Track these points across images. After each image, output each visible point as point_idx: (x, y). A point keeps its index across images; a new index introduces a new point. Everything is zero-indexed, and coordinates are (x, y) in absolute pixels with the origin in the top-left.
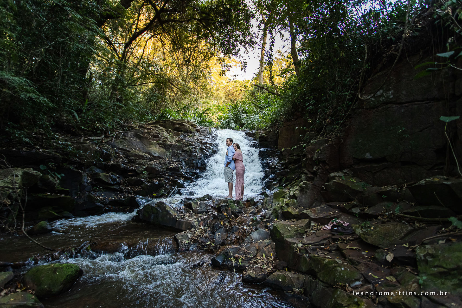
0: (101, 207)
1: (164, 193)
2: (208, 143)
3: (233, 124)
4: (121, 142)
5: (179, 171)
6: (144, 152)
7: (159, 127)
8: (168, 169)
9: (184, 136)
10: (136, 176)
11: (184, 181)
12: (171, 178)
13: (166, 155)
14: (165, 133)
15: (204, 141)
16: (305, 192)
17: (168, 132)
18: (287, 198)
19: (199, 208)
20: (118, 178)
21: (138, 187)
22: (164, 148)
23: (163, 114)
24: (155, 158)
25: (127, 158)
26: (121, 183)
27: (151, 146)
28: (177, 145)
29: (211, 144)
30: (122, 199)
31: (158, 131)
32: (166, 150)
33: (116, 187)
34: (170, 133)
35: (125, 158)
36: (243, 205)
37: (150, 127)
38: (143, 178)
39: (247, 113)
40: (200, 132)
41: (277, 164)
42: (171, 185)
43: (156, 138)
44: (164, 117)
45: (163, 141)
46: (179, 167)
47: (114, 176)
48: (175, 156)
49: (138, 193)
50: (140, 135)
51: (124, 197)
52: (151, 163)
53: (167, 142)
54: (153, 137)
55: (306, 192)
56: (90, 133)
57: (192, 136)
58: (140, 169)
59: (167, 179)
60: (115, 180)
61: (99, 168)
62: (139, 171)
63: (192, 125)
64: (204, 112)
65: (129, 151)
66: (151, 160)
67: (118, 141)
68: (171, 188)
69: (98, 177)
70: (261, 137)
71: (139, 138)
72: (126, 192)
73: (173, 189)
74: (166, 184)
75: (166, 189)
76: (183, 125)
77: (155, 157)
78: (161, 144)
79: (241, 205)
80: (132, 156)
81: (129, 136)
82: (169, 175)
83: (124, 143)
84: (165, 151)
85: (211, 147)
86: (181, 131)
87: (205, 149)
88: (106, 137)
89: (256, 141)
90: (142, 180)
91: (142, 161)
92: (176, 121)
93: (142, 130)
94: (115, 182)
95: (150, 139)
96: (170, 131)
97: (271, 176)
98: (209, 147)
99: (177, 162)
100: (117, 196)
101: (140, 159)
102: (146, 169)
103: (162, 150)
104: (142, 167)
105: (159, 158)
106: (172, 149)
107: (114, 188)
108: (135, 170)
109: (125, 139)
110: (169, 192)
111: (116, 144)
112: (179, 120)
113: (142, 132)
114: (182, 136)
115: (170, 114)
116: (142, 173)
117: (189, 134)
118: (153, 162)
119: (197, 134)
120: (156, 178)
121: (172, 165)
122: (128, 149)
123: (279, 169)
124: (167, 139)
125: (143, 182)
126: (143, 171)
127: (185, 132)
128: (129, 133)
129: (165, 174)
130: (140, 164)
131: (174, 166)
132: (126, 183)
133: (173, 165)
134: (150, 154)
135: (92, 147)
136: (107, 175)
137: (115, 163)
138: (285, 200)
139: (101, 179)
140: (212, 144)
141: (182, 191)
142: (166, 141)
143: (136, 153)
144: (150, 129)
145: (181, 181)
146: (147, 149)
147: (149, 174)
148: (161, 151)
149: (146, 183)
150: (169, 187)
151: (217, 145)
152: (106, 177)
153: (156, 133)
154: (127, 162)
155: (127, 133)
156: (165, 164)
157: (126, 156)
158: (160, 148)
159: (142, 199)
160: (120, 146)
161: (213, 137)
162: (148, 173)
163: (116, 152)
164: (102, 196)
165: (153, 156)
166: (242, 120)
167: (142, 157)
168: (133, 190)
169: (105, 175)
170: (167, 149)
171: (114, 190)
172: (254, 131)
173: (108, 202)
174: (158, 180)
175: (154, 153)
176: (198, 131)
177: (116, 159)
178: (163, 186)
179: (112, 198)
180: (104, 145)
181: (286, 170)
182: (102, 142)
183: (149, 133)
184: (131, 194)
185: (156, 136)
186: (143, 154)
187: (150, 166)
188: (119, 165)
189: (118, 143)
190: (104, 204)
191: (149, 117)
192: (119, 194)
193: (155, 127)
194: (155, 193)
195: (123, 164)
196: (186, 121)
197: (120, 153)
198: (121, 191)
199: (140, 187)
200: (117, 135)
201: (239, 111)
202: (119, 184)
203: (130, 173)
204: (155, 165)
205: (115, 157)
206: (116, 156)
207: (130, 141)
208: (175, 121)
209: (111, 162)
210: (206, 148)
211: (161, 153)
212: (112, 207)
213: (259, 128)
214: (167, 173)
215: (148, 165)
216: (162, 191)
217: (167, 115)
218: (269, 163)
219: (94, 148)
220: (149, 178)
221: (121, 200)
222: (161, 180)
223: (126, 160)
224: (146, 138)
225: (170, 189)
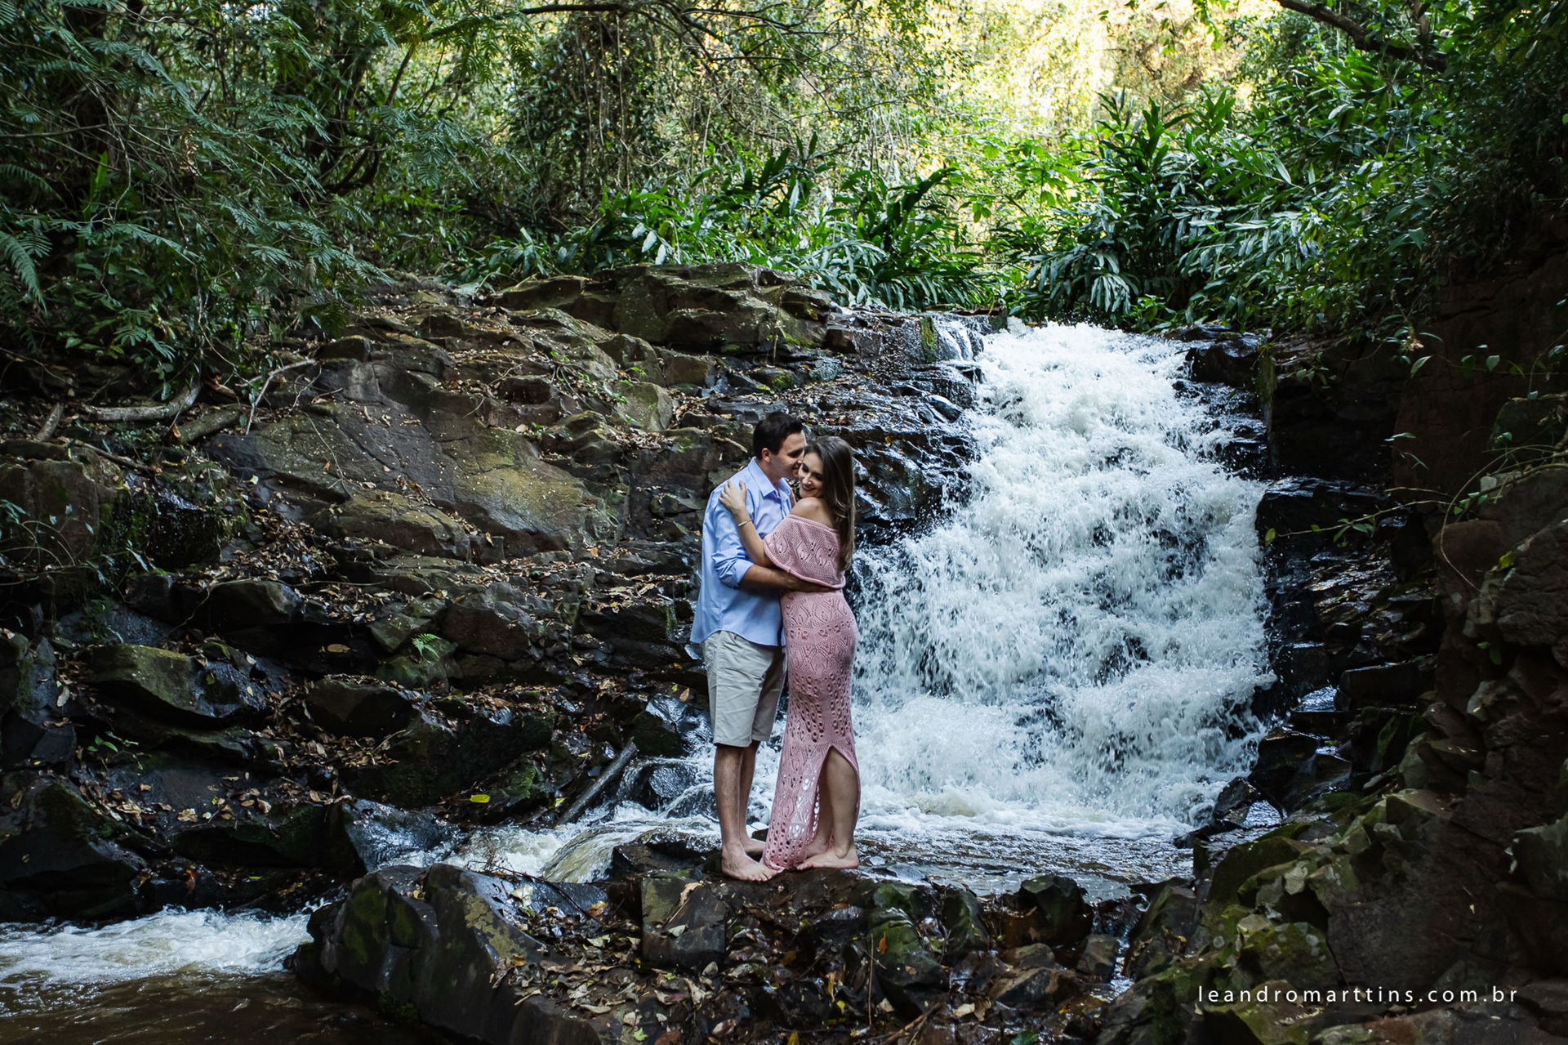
0: (119, 866)
1: (544, 788)
2: (894, 436)
3: (1113, 284)
4: (294, 431)
5: (661, 639)
6: (438, 504)
7: (565, 319)
8: (586, 620)
9: (733, 381)
10: (371, 669)
11: (690, 711)
12: (606, 684)
13: (589, 524)
14: (603, 368)
15: (862, 423)
16: (1388, 879)
17: (617, 358)
18: (1262, 911)
19: (677, 930)
20: (256, 675)
21: (379, 741)
22: (575, 474)
23: (611, 223)
24: (511, 544)
25: (321, 545)
26: (268, 711)
27: (492, 458)
28: (665, 452)
29: (915, 444)
30: (261, 821)
31: (547, 351)
32: (589, 488)
33: (234, 741)
34: (636, 366)
35: (309, 542)
36: (975, 931)
37: (502, 325)
38: (412, 685)
39: (1223, 199)
40: (849, 349)
41: (1373, 603)
42: (597, 736)
43: (528, 400)
44: (621, 244)
45: (577, 426)
46: (661, 613)
47: (221, 670)
48: (649, 532)
49: (369, 784)
50: (425, 387)
51: (279, 811)
52: (474, 579)
53: (603, 430)
54: (510, 398)
55: (1400, 877)
56: (115, 373)
57: (788, 384)
58: (400, 620)
59: (578, 692)
60: (231, 693)
61: (139, 611)
62: (392, 632)
63: (794, 304)
64: (910, 201)
65: (341, 499)
66: (481, 556)
67: (279, 429)
68: (597, 752)
69: (120, 674)
70: (1288, 392)
71: (421, 402)
72: (295, 773)
73: (607, 763)
74: (566, 727)
75: (564, 760)
76: (733, 301)
77: (512, 535)
78: (559, 445)
79: (963, 930)
80: (357, 532)
81: (357, 391)
82: (591, 666)
83: (315, 443)
84: (582, 493)
85: (911, 465)
86: (716, 349)
87: (863, 483)
88: (208, 397)
89: (1259, 417)
90: (406, 694)
91: (414, 566)
92: (685, 275)
93: (441, 352)
94: (230, 709)
95: (487, 409)
96: (638, 353)
97: (1319, 700)
98: (897, 465)
99: (657, 570)
100: (236, 797)
101: (410, 549)
102: (439, 624)
103: (567, 486)
104: (410, 611)
105: (543, 542)
106: (633, 484)
107: (217, 746)
108: (363, 627)
109: (321, 413)
110: (583, 783)
111: (263, 448)
112: (703, 271)
113: (441, 365)
114: (718, 389)
115: (654, 224)
116: (406, 647)
117: (770, 369)
118: (492, 570)
119: (827, 363)
120: (500, 679)
121: (616, 591)
122: (334, 486)
123: (1381, 646)
124: (607, 406)
125: (406, 711)
126: (415, 634)
127: (740, 356)
128: (357, 374)
129: (561, 658)
130: (404, 587)
131: (628, 603)
132: (300, 716)
133: (625, 596)
134: (475, 513)
135: (98, 474)
136: (178, 662)
137: (240, 580)
138: (1248, 926)
139: (136, 686)
140: (919, 439)
141: (663, 780)
142: (591, 422)
143: (384, 511)
144: (497, 340)
145: (671, 706)
146: (458, 479)
147: (458, 655)
148: (556, 496)
149: (430, 719)
150: (578, 748)
151: (961, 450)
152: (173, 671)
153: (537, 368)
154: (318, 574)
155: (345, 370)
156: (567, 587)
157: (322, 532)
158: (550, 469)
159: (391, 824)
160: (290, 462)
161: (943, 386)
162: (446, 647)
163: (255, 504)
164: (139, 796)
165: (498, 530)
166: (1186, 248)
167: (422, 540)
168: (337, 763)
169: (163, 663)
170: (598, 483)
171: (221, 762)
172: (1252, 341)
173: (170, 836)
174: (510, 698)
175: (507, 510)
176: (834, 343)
177: (255, 547)
178: (545, 742)
179: (200, 811)
180: (177, 457)
181: (1422, 661)
182: (168, 439)
183: (482, 372)
184: (322, 785)
185: (530, 393)
186: (430, 519)
187: (469, 601)
188: (262, 596)
189: (278, 441)
190: (141, 852)
191: (519, 250)
192: (247, 786)
193: (537, 323)
194: (486, 789)
195: (292, 582)
196: (752, 273)
197: (283, 508)
198: (264, 771)
199: (385, 745)
200: (274, 385)
201: (1169, 183)
202: (255, 718)
203: (333, 648)
204: (502, 595)
205: (245, 536)
206: (252, 528)
207: (355, 429)
208: (677, 280)
209: (216, 575)
210: (874, 471)
211: (552, 505)
212: (196, 873)
213: (1289, 324)
214: (580, 649)
215: (454, 591)
216: (532, 777)
217: (638, 231)
218: (1321, 595)
219: (110, 481)
220: (455, 682)
221: (257, 829)
222: (532, 699)
223: (311, 559)
224: (462, 405)
225: (589, 765)
